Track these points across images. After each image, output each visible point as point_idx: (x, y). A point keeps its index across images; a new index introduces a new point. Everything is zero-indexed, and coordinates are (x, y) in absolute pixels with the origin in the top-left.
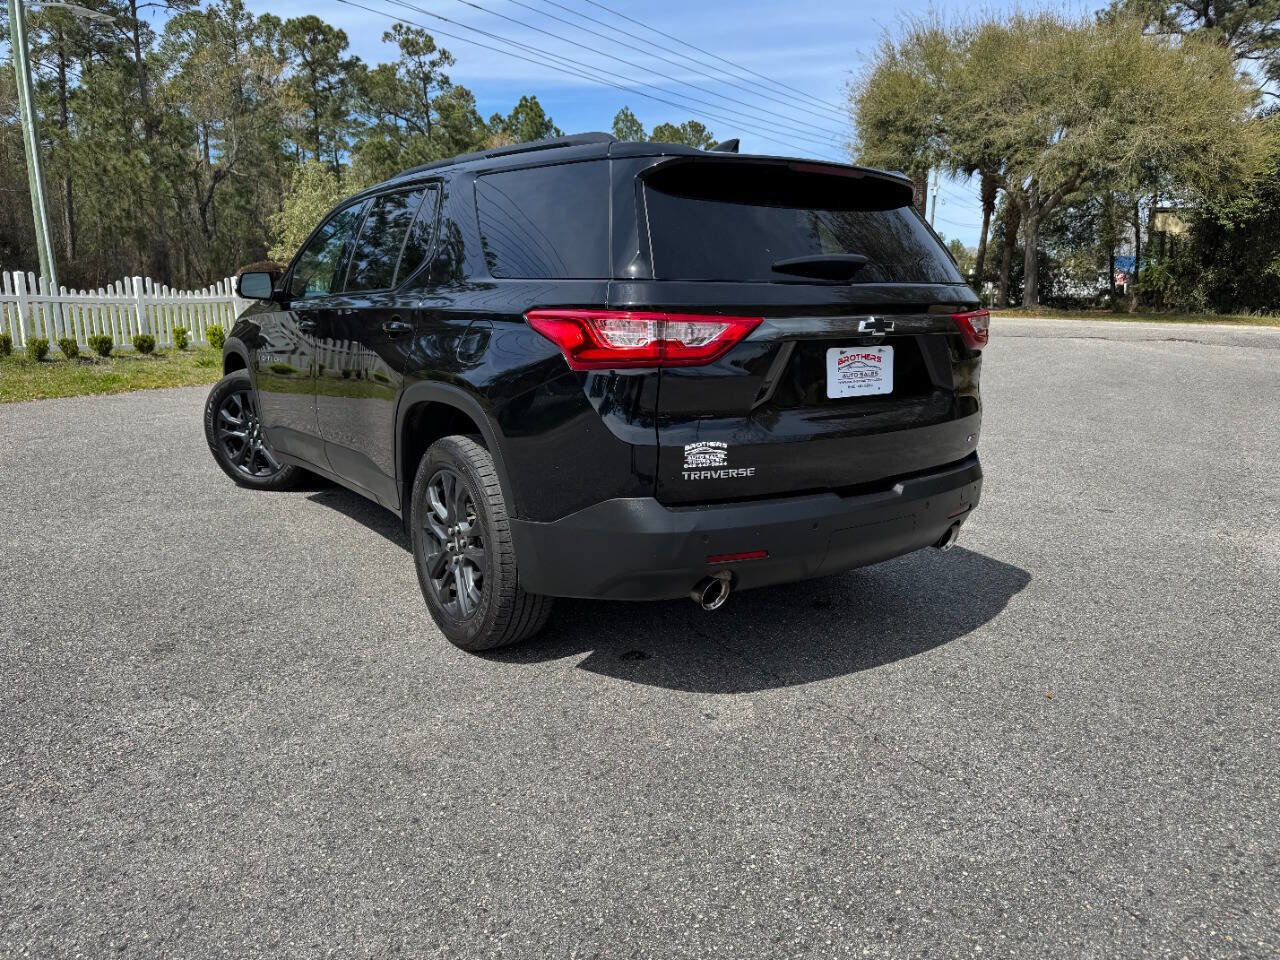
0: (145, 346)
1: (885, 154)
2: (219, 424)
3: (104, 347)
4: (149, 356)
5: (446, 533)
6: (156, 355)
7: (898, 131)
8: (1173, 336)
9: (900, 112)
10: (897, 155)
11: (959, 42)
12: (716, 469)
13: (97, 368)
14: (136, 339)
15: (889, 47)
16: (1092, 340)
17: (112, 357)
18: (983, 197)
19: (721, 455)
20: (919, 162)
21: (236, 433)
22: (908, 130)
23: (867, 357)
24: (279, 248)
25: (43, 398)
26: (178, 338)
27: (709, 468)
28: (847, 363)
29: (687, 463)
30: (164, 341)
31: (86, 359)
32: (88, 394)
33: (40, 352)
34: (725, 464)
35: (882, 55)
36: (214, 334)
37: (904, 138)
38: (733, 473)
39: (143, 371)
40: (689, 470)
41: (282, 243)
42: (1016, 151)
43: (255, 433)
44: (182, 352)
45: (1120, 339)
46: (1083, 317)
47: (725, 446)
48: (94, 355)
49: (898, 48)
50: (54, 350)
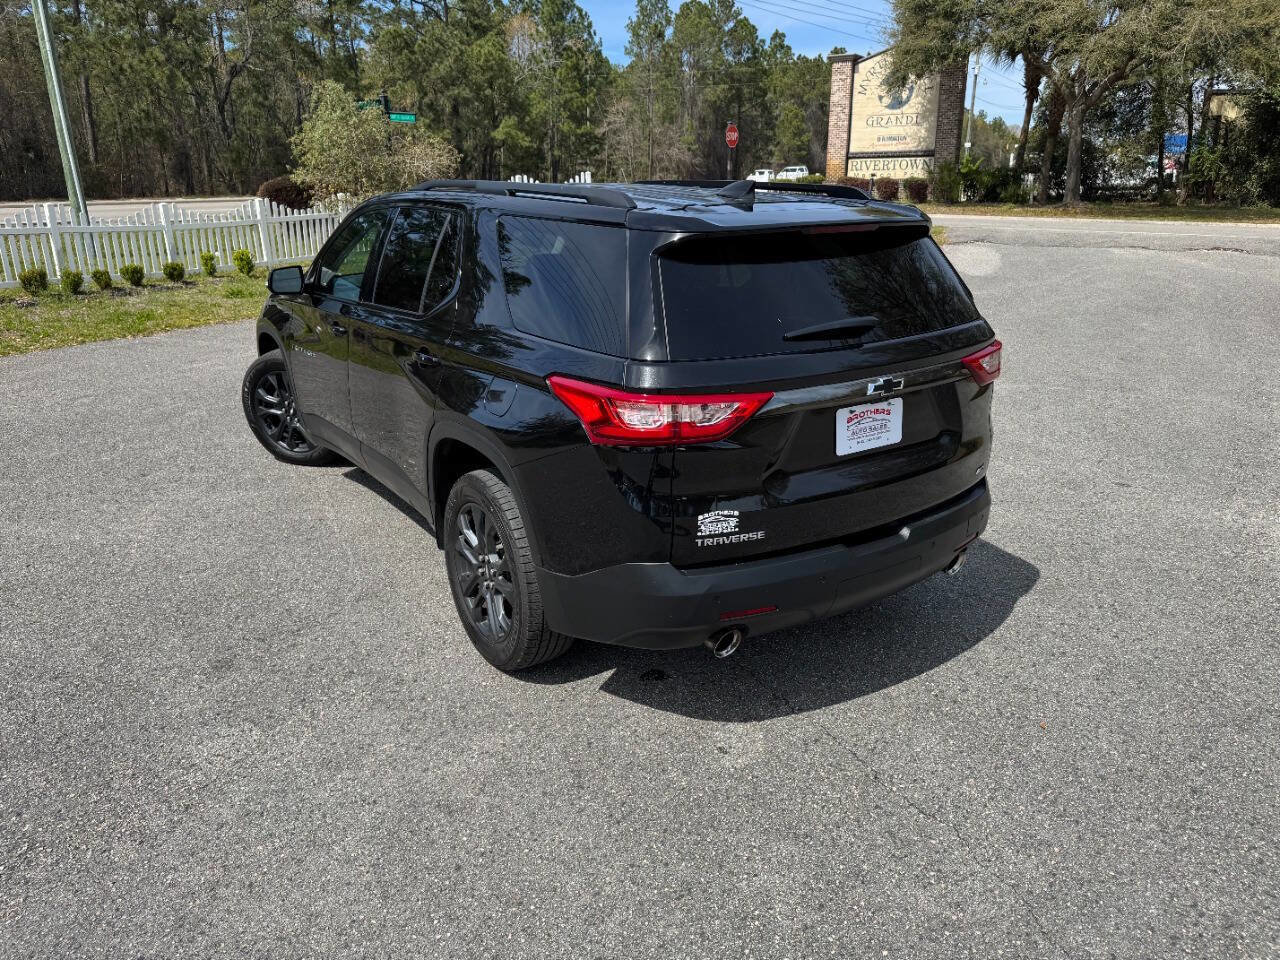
0: (175, 273)
1: (923, 42)
2: (256, 402)
3: (136, 276)
4: (180, 284)
5: (477, 559)
6: (187, 283)
7: (937, 16)
8: (1218, 244)
10: (936, 42)
12: (727, 535)
13: (131, 300)
14: (166, 267)
16: (1132, 250)
17: (144, 286)
18: (1026, 83)
19: (733, 522)
20: (959, 50)
21: (273, 411)
22: (948, 15)
23: (877, 411)
24: (300, 171)
25: (83, 342)
26: (206, 264)
27: (722, 535)
28: (856, 421)
29: (701, 531)
30: (193, 266)
31: (119, 290)
32: (124, 336)
33: (75, 284)
34: (737, 529)
36: (242, 260)
37: (944, 24)
38: (744, 537)
39: (175, 304)
40: (702, 537)
41: (304, 166)
42: (1063, 38)
43: (292, 411)
44: (211, 279)
45: (1162, 248)
46: (1127, 215)
47: (736, 513)
48: (127, 285)
50: (88, 283)
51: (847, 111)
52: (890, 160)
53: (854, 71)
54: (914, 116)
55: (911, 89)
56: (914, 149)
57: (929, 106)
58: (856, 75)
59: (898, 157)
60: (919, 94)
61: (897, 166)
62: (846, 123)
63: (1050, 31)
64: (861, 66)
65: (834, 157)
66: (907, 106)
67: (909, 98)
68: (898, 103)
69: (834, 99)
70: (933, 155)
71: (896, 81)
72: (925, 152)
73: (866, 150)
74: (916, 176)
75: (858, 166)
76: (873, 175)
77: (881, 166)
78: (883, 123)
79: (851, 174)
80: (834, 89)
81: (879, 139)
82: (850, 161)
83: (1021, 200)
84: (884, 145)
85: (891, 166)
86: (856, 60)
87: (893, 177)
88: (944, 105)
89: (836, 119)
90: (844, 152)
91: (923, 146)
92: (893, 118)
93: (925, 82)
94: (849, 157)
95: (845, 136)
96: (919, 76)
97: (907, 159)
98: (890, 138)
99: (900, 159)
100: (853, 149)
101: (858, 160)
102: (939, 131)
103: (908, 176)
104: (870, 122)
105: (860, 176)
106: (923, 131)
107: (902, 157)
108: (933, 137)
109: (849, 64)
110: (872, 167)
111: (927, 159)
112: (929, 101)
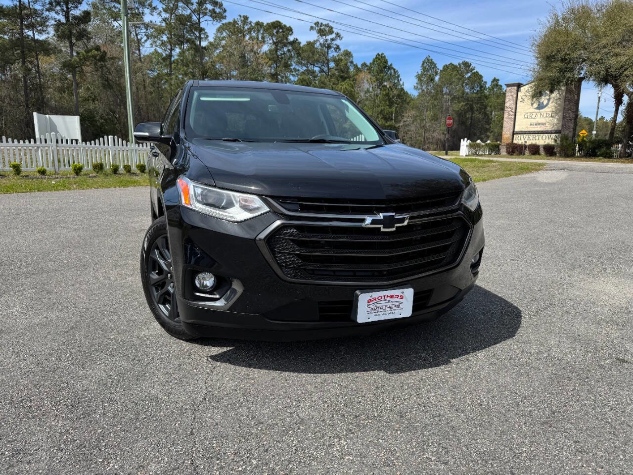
1: (548, 74)
3: (142, 168)
7: (558, 61)
9: (559, 51)
10: (557, 74)
11: (598, 11)
15: (556, 16)
17: (145, 173)
18: (615, 96)
20: (569, 78)
22: (563, 60)
35: (551, 20)
37: (560, 64)
42: (626, 69)
49: (560, 16)
50: (121, 169)
51: (514, 110)
52: (536, 135)
53: (518, 91)
54: (550, 114)
55: (549, 100)
56: (550, 130)
57: (558, 108)
58: (519, 93)
59: (540, 133)
60: (552, 101)
61: (540, 138)
62: (513, 117)
63: (619, 66)
64: (522, 88)
65: (506, 134)
66: (547, 108)
67: (547, 104)
68: (541, 107)
69: (507, 105)
70: (560, 133)
71: (537, 94)
72: (556, 131)
73: (523, 130)
74: (551, 143)
75: (519, 138)
76: (526, 142)
77: (531, 138)
78: (533, 116)
79: (515, 142)
80: (507, 100)
81: (531, 125)
82: (515, 136)
83: (609, 156)
84: (534, 128)
85: (537, 138)
86: (519, 86)
87: (538, 144)
88: (567, 107)
89: (508, 115)
90: (512, 131)
91: (556, 128)
92: (539, 114)
93: (555, 94)
94: (514, 133)
95: (512, 123)
96: (552, 92)
97: (546, 135)
98: (536, 124)
99: (542, 135)
100: (516, 130)
101: (519, 135)
102: (564, 121)
103: (546, 143)
104: (526, 116)
105: (520, 143)
106: (555, 120)
107: (543, 133)
108: (561, 125)
109: (516, 88)
110: (527, 138)
111: (557, 135)
112: (559, 105)
